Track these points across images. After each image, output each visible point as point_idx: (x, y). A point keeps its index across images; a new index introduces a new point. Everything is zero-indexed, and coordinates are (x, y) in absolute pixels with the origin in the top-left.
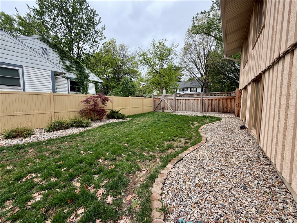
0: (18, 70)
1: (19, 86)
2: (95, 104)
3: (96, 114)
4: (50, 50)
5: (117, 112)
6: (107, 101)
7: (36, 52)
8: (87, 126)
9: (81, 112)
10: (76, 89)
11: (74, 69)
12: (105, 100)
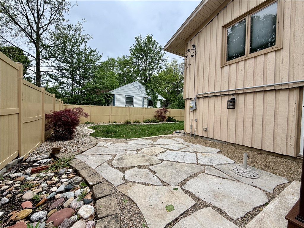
0: (132, 98)
1: (132, 104)
2: (161, 113)
3: (161, 118)
4: (142, 86)
5: (172, 118)
6: (167, 111)
7: (137, 88)
8: (158, 123)
9: (155, 116)
10: (151, 104)
11: (151, 94)
12: (166, 111)
